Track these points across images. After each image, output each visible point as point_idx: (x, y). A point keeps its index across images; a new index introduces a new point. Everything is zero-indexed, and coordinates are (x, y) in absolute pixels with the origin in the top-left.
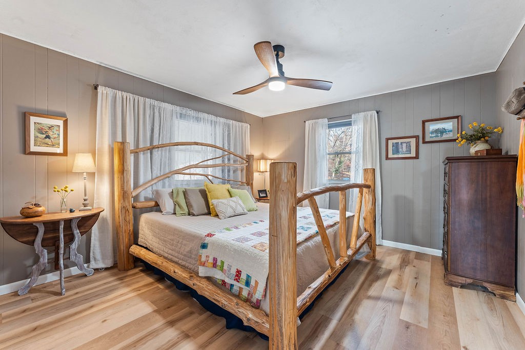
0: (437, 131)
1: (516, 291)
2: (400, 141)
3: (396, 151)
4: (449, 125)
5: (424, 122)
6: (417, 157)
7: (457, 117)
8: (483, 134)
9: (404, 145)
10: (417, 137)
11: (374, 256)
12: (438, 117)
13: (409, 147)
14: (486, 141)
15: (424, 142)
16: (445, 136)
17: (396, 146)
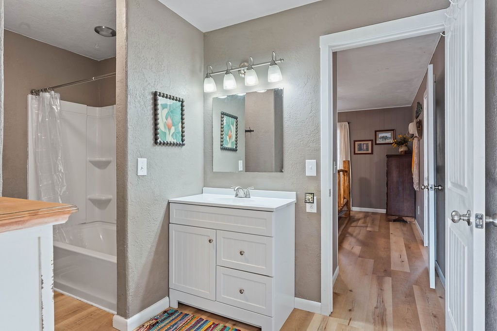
0: (383, 138)
1: (415, 218)
2: (362, 143)
3: (360, 149)
4: (389, 135)
5: (376, 132)
6: (372, 153)
7: (393, 130)
8: (405, 141)
9: (365, 145)
10: (372, 141)
11: (350, 214)
12: (383, 129)
13: (367, 146)
14: (406, 146)
15: (376, 144)
16: (387, 141)
17: (360, 145)
